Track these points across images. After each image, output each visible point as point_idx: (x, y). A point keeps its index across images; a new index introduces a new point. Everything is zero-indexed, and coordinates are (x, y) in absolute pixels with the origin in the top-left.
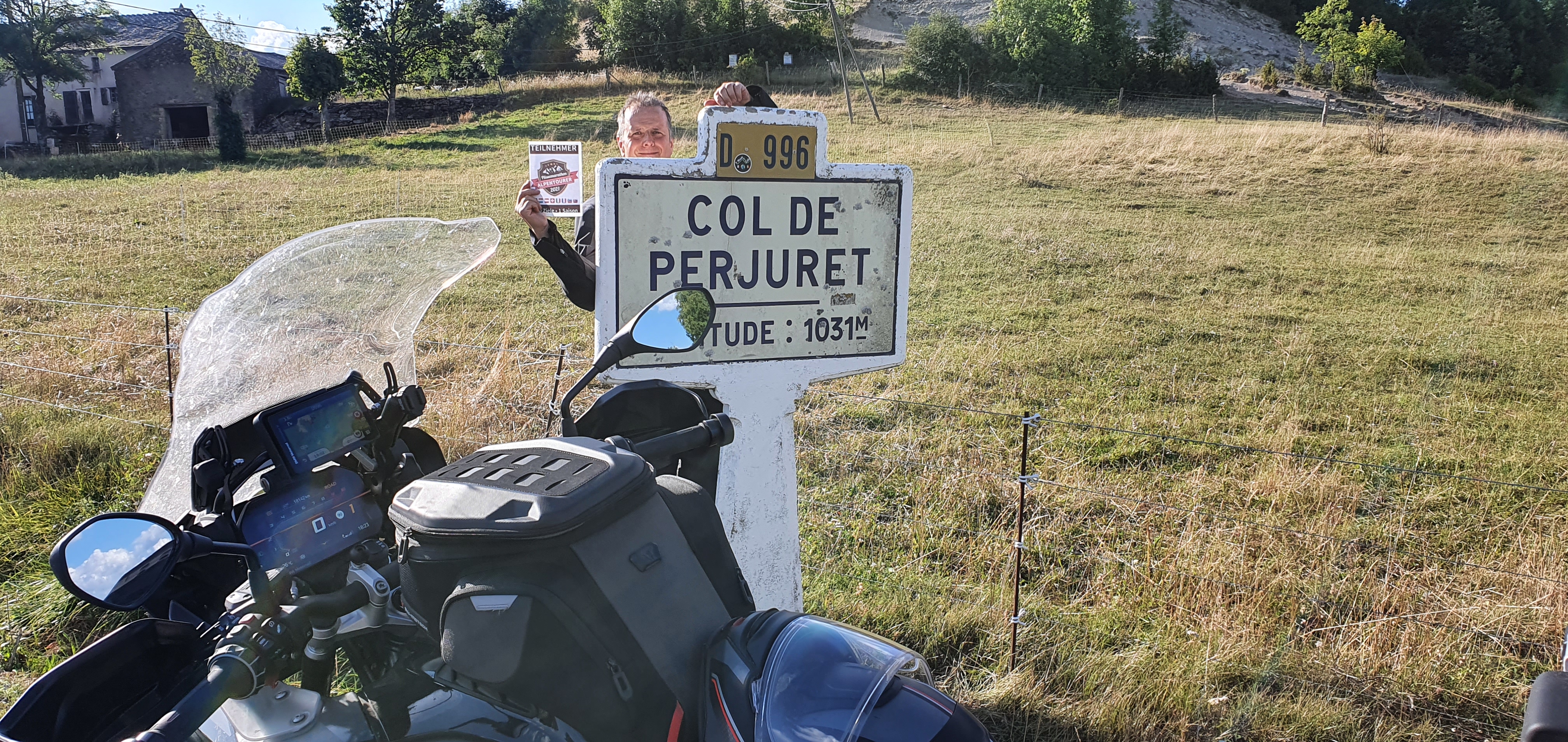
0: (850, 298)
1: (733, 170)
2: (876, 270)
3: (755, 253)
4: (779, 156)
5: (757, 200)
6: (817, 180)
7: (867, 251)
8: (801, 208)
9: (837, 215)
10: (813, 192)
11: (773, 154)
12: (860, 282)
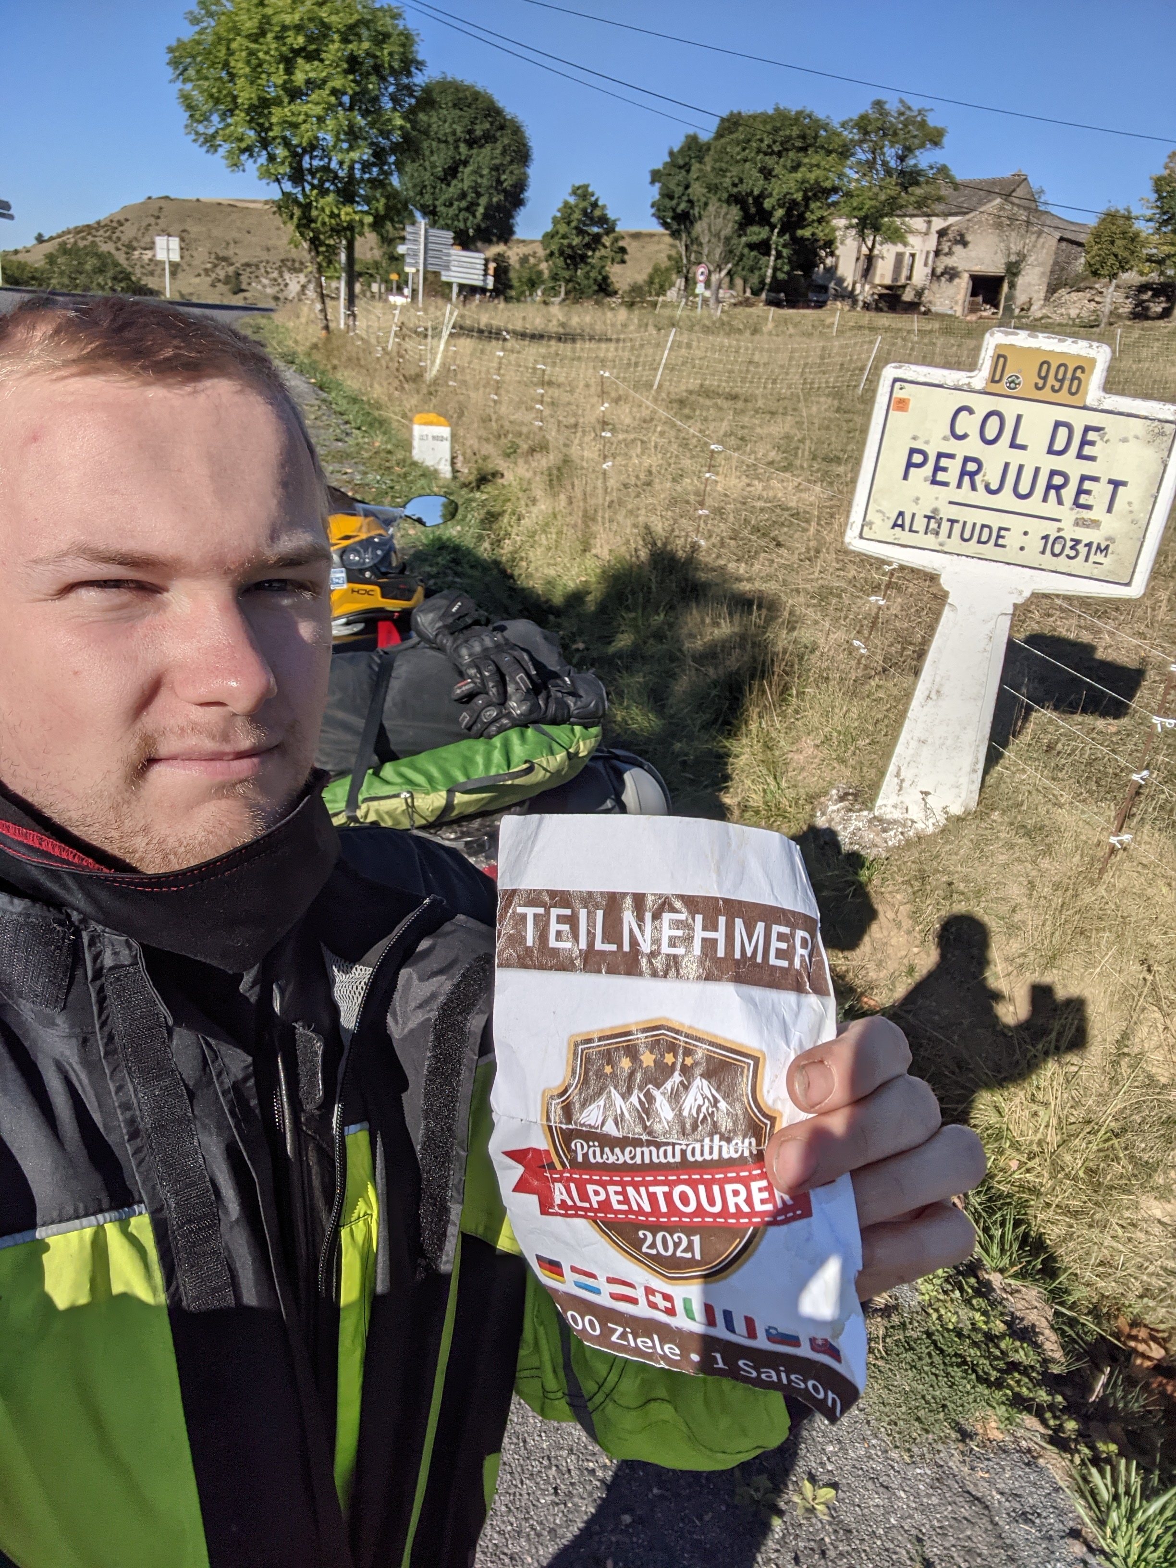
0: (1095, 524)
1: (1002, 387)
2: (1130, 503)
3: (1007, 465)
4: (1051, 381)
5: (1019, 418)
6: (1085, 408)
7: (1124, 484)
8: (1063, 432)
9: (1099, 444)
10: (1079, 419)
11: (1045, 379)
12: (1109, 510)
